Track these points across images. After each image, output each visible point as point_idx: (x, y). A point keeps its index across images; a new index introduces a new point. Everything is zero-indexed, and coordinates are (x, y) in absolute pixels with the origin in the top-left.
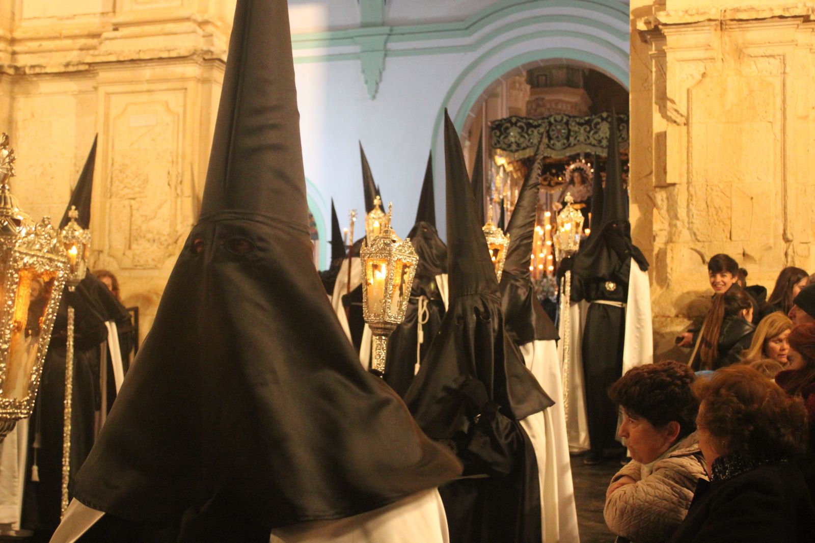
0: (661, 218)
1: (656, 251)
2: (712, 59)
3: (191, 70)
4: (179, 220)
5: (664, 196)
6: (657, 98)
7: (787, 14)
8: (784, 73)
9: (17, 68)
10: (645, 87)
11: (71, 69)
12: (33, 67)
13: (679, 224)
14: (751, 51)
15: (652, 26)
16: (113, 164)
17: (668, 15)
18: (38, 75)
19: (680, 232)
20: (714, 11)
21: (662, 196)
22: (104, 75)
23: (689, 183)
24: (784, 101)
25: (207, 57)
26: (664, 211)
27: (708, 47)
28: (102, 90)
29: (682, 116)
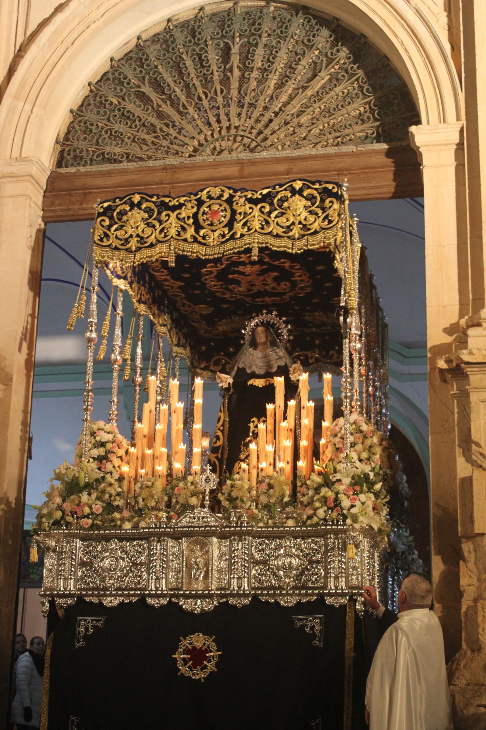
0: (470, 573)
1: (464, 609)
5: (472, 547)
6: (460, 440)
10: (446, 429)
15: (454, 365)
17: (471, 353)
21: (469, 547)
26: (471, 565)
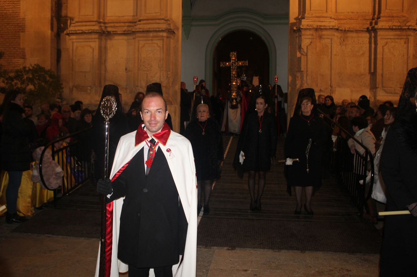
1: (297, 89)
2: (313, 38)
3: (165, 34)
4: (162, 78)
5: (300, 74)
6: (298, 48)
7: (333, 28)
8: (332, 43)
9: (108, 32)
11: (126, 32)
12: (113, 31)
13: (304, 82)
14: (323, 37)
15: (298, 28)
16: (141, 61)
17: (303, 26)
18: (114, 34)
19: (304, 84)
20: (315, 26)
22: (137, 35)
23: (307, 71)
24: (331, 50)
25: (170, 31)
26: (299, 78)
27: (312, 35)
28: (137, 39)
29: (305, 53)
